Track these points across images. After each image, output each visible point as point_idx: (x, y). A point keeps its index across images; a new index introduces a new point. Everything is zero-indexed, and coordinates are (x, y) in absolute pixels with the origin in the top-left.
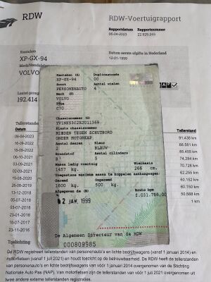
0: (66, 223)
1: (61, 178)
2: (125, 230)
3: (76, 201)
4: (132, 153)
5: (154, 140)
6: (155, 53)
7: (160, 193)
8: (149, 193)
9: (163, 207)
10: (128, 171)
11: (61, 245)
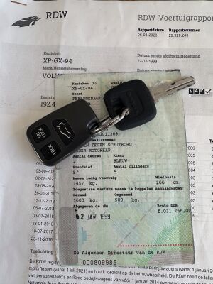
0: (85, 240)
1: (79, 192)
2: (147, 249)
3: (94, 217)
4: (153, 167)
5: (177, 153)
6: (187, 56)
7: (184, 209)
8: (173, 209)
9: (187, 224)
10: (149, 185)
11: (80, 262)
